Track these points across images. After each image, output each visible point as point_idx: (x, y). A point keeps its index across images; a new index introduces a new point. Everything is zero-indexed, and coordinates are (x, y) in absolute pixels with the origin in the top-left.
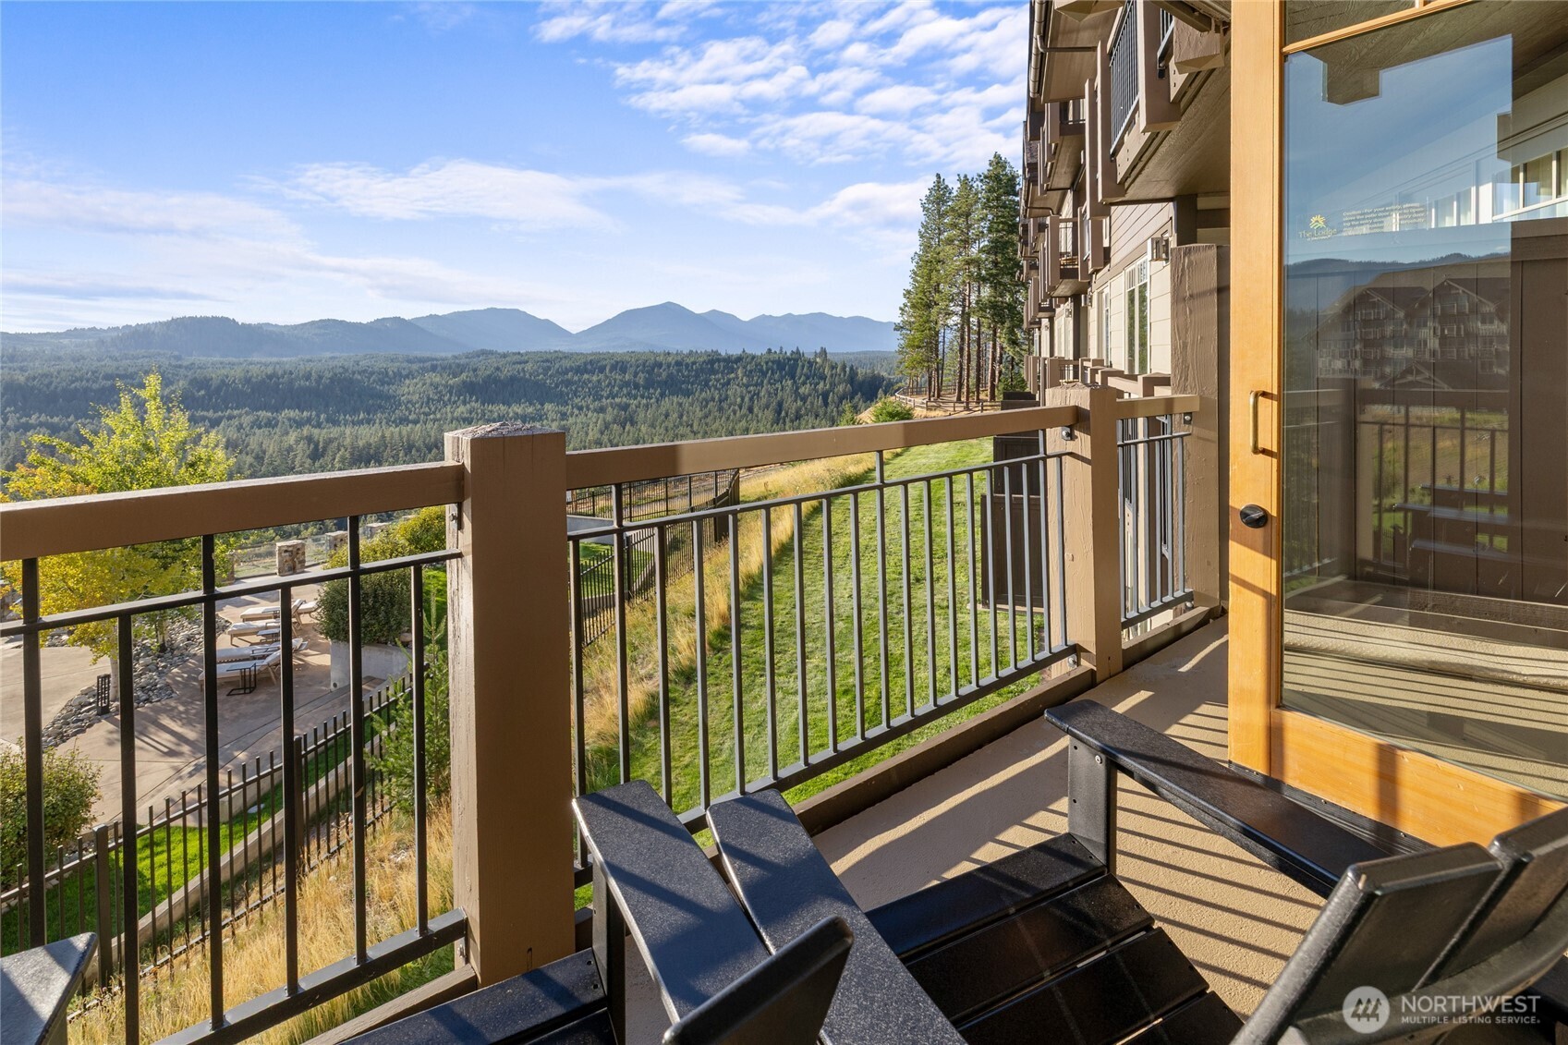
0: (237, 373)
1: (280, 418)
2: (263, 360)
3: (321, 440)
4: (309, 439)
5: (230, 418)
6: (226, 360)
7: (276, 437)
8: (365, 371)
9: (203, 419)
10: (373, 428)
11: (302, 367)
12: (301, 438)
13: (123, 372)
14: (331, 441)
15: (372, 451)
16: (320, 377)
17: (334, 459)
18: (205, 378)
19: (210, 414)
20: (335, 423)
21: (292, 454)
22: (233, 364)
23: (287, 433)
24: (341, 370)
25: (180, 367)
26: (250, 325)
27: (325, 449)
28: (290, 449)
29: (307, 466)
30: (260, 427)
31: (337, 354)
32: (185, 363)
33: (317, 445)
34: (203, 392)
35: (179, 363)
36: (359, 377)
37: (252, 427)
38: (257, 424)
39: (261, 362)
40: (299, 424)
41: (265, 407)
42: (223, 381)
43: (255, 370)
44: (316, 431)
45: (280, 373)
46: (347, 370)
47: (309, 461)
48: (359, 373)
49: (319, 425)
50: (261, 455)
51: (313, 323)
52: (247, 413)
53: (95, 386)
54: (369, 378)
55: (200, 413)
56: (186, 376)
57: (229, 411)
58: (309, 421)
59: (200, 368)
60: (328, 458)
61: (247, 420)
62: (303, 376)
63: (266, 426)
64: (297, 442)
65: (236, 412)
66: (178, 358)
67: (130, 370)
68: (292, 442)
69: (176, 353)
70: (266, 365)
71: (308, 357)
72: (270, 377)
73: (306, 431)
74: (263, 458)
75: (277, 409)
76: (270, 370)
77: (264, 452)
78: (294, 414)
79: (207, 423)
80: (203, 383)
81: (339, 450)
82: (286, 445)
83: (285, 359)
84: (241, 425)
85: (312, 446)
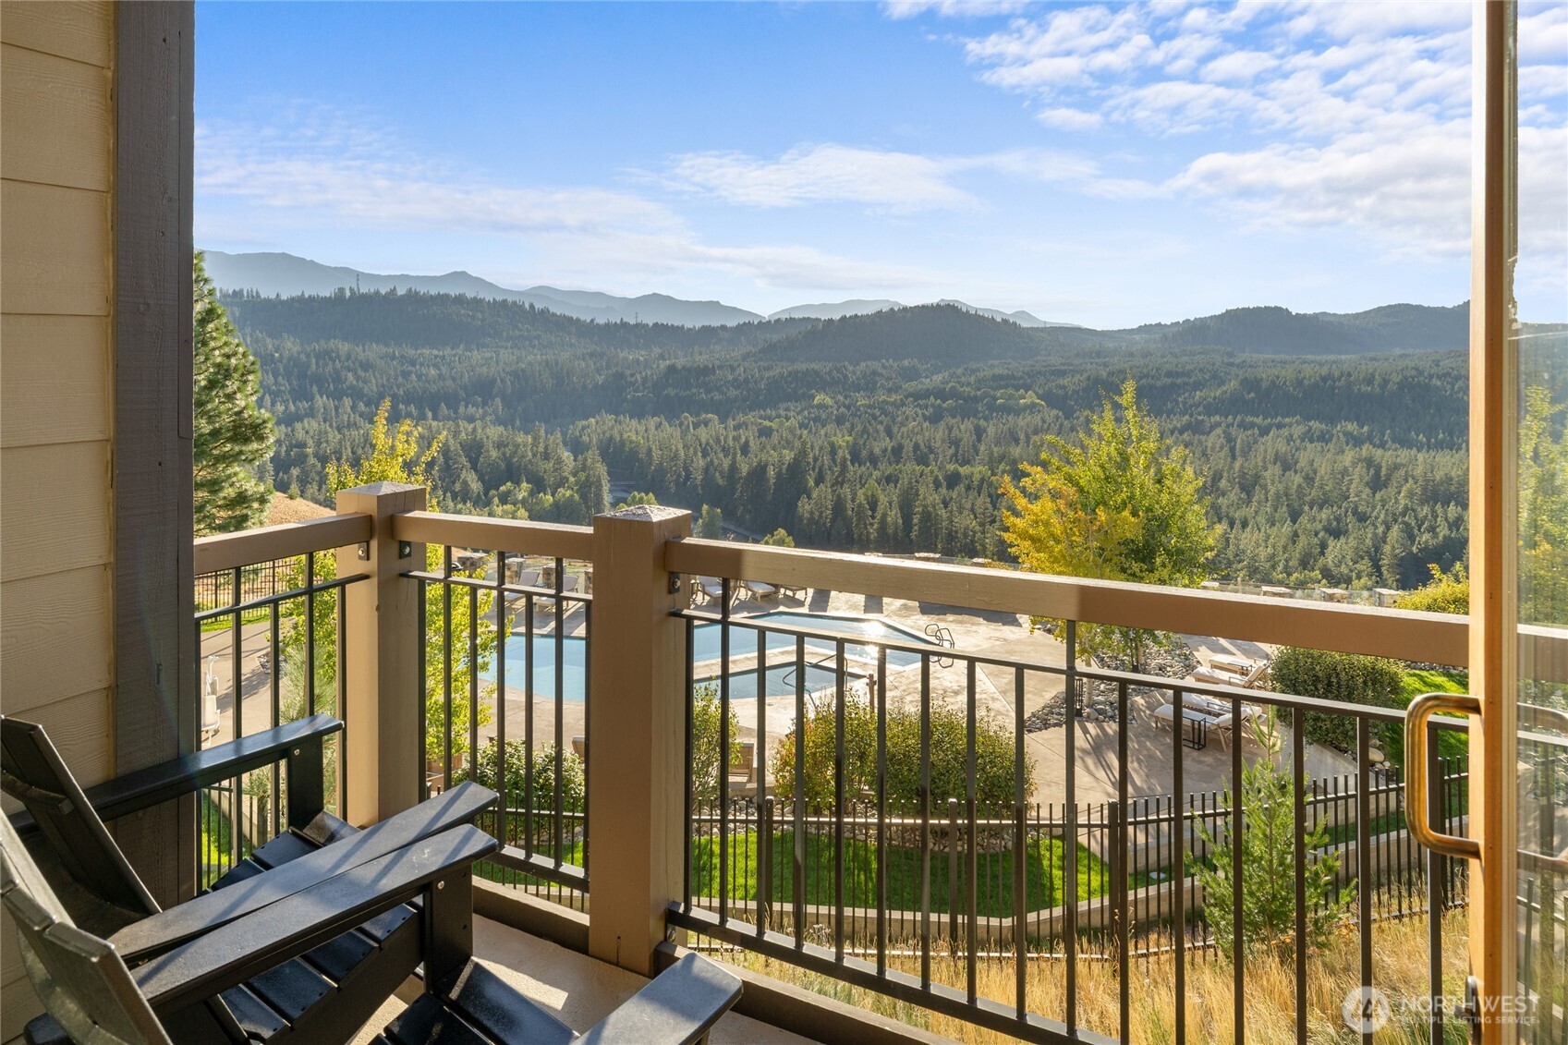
0: (1288, 373)
1: (1334, 432)
2: (1318, 358)
3: (1384, 464)
4: (1369, 462)
5: (1280, 426)
6: (1279, 357)
7: (1329, 455)
8: (1447, 375)
9: (1252, 425)
10: (1457, 456)
11: (1363, 367)
12: (1359, 460)
13: (1181, 370)
14: (1396, 467)
15: (1453, 488)
16: (1386, 382)
17: (1399, 492)
18: (1255, 378)
19: (1259, 420)
20: (1405, 443)
21: (1347, 478)
22: (1285, 363)
23: (1343, 452)
24: (1414, 373)
25: (1232, 364)
26: (1305, 315)
27: (1388, 477)
28: (1345, 472)
29: (1364, 496)
30: (1312, 442)
31: (1410, 351)
32: (1238, 361)
33: (1378, 469)
34: (1252, 395)
35: (1232, 360)
36: (1439, 383)
37: (1303, 441)
38: (1309, 437)
39: (1315, 363)
40: (1357, 442)
41: (1317, 417)
42: (1273, 382)
43: (1308, 370)
44: (1380, 452)
45: (1336, 374)
46: (1421, 373)
47: (1367, 490)
48: (1439, 377)
49: (1382, 445)
50: (1311, 475)
51: (1380, 309)
52: (1298, 423)
53: (1159, 384)
54: (1453, 385)
55: (1249, 419)
56: (1238, 376)
57: (1279, 418)
58: (1370, 439)
59: (1251, 366)
60: (1391, 490)
61: (1298, 430)
62: (1364, 380)
63: (1318, 440)
64: (1354, 464)
65: (1287, 420)
66: (1231, 355)
67: (1188, 367)
68: (1347, 463)
69: (1229, 349)
70: (1321, 364)
71: (1372, 354)
72: (1324, 379)
73: (1366, 450)
74: (1312, 480)
75: (1332, 421)
76: (1324, 371)
77: (1315, 473)
78: (1351, 427)
79: (1256, 431)
80: (1251, 384)
81: (1407, 481)
82: (1339, 467)
83: (1343, 357)
84: (1291, 436)
85: (1372, 471)
